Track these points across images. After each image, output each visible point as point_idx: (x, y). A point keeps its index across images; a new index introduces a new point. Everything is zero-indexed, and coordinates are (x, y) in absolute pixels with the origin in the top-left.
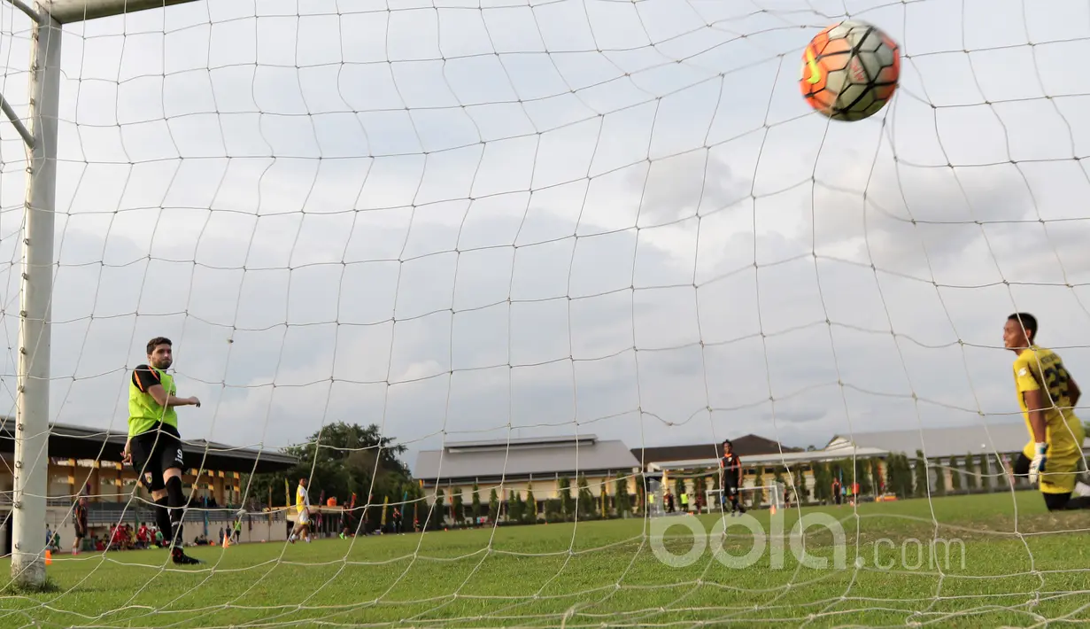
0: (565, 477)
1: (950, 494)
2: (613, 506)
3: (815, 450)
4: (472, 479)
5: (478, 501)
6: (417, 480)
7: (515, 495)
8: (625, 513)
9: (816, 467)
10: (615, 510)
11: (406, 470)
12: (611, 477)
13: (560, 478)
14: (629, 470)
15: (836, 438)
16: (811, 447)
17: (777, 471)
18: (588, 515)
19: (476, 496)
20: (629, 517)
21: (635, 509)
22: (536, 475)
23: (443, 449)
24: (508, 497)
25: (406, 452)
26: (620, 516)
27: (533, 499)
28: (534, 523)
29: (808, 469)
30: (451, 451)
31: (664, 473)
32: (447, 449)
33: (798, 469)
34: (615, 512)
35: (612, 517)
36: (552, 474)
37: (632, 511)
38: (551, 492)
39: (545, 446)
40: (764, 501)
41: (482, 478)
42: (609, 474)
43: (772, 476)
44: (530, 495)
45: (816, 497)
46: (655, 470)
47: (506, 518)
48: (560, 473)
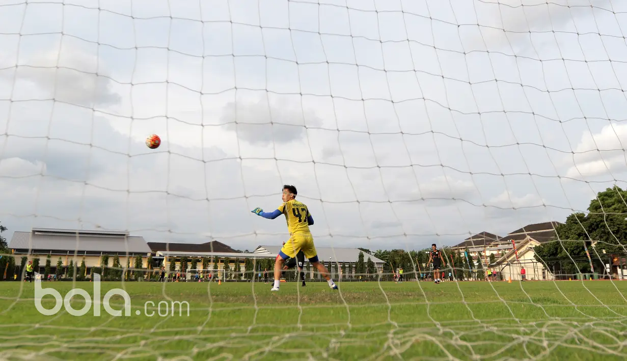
0: (106, 255)
1: (312, 281)
2: (133, 274)
3: (248, 252)
4: (48, 251)
5: (50, 264)
6: (11, 249)
7: (74, 263)
8: (139, 278)
9: (248, 262)
10: (134, 276)
11: (3, 243)
12: (134, 257)
13: (103, 255)
14: (145, 254)
15: (260, 247)
16: (247, 251)
17: (227, 261)
18: (117, 278)
19: (48, 262)
20: (141, 281)
21: (146, 276)
22: (89, 252)
23: (31, 231)
24: (69, 264)
25: (6, 231)
26: (136, 280)
27: (85, 266)
28: (83, 280)
29: (243, 262)
30: (36, 233)
31: (165, 258)
32: (34, 232)
33: (237, 262)
34: (133, 277)
35: (131, 280)
36: (99, 252)
37: (144, 277)
38: (97, 263)
39: (96, 236)
40: (218, 278)
41: (54, 251)
42: (133, 256)
43: (223, 265)
44: (83, 264)
45: (245, 278)
46: (160, 256)
47: (66, 276)
48: (104, 252)
